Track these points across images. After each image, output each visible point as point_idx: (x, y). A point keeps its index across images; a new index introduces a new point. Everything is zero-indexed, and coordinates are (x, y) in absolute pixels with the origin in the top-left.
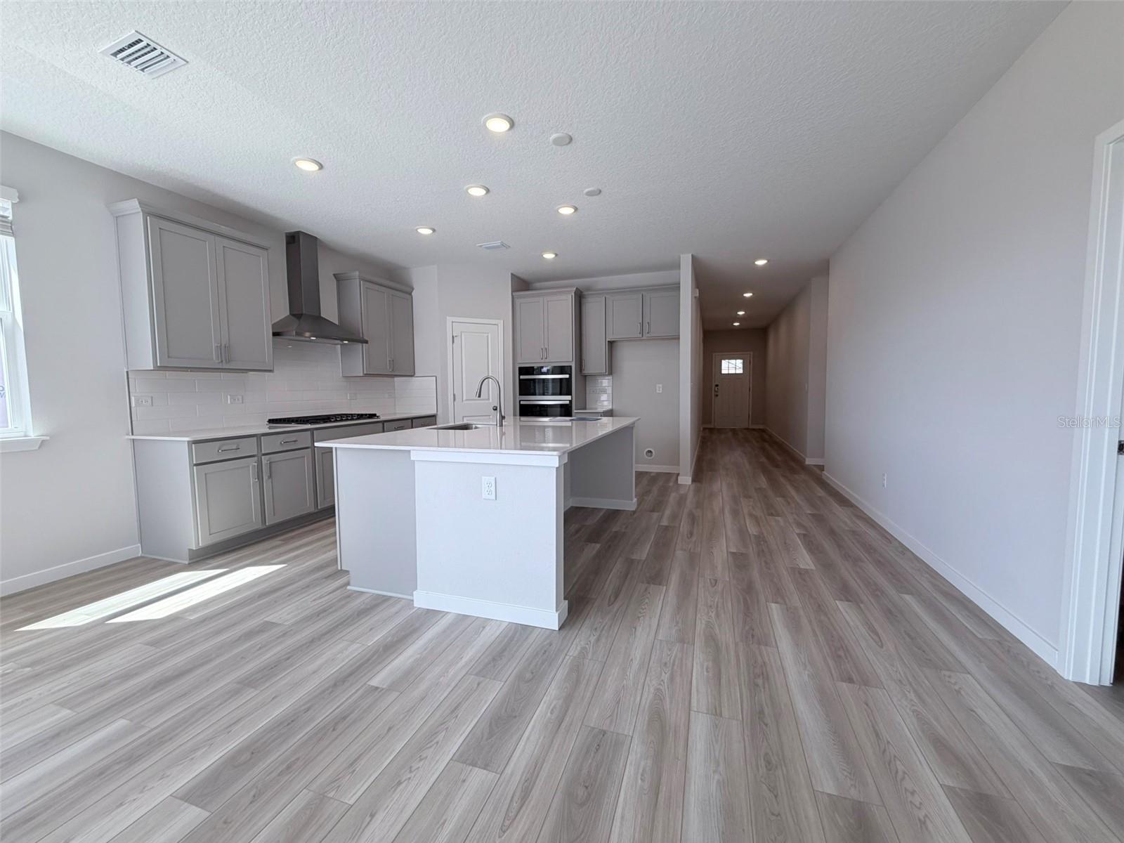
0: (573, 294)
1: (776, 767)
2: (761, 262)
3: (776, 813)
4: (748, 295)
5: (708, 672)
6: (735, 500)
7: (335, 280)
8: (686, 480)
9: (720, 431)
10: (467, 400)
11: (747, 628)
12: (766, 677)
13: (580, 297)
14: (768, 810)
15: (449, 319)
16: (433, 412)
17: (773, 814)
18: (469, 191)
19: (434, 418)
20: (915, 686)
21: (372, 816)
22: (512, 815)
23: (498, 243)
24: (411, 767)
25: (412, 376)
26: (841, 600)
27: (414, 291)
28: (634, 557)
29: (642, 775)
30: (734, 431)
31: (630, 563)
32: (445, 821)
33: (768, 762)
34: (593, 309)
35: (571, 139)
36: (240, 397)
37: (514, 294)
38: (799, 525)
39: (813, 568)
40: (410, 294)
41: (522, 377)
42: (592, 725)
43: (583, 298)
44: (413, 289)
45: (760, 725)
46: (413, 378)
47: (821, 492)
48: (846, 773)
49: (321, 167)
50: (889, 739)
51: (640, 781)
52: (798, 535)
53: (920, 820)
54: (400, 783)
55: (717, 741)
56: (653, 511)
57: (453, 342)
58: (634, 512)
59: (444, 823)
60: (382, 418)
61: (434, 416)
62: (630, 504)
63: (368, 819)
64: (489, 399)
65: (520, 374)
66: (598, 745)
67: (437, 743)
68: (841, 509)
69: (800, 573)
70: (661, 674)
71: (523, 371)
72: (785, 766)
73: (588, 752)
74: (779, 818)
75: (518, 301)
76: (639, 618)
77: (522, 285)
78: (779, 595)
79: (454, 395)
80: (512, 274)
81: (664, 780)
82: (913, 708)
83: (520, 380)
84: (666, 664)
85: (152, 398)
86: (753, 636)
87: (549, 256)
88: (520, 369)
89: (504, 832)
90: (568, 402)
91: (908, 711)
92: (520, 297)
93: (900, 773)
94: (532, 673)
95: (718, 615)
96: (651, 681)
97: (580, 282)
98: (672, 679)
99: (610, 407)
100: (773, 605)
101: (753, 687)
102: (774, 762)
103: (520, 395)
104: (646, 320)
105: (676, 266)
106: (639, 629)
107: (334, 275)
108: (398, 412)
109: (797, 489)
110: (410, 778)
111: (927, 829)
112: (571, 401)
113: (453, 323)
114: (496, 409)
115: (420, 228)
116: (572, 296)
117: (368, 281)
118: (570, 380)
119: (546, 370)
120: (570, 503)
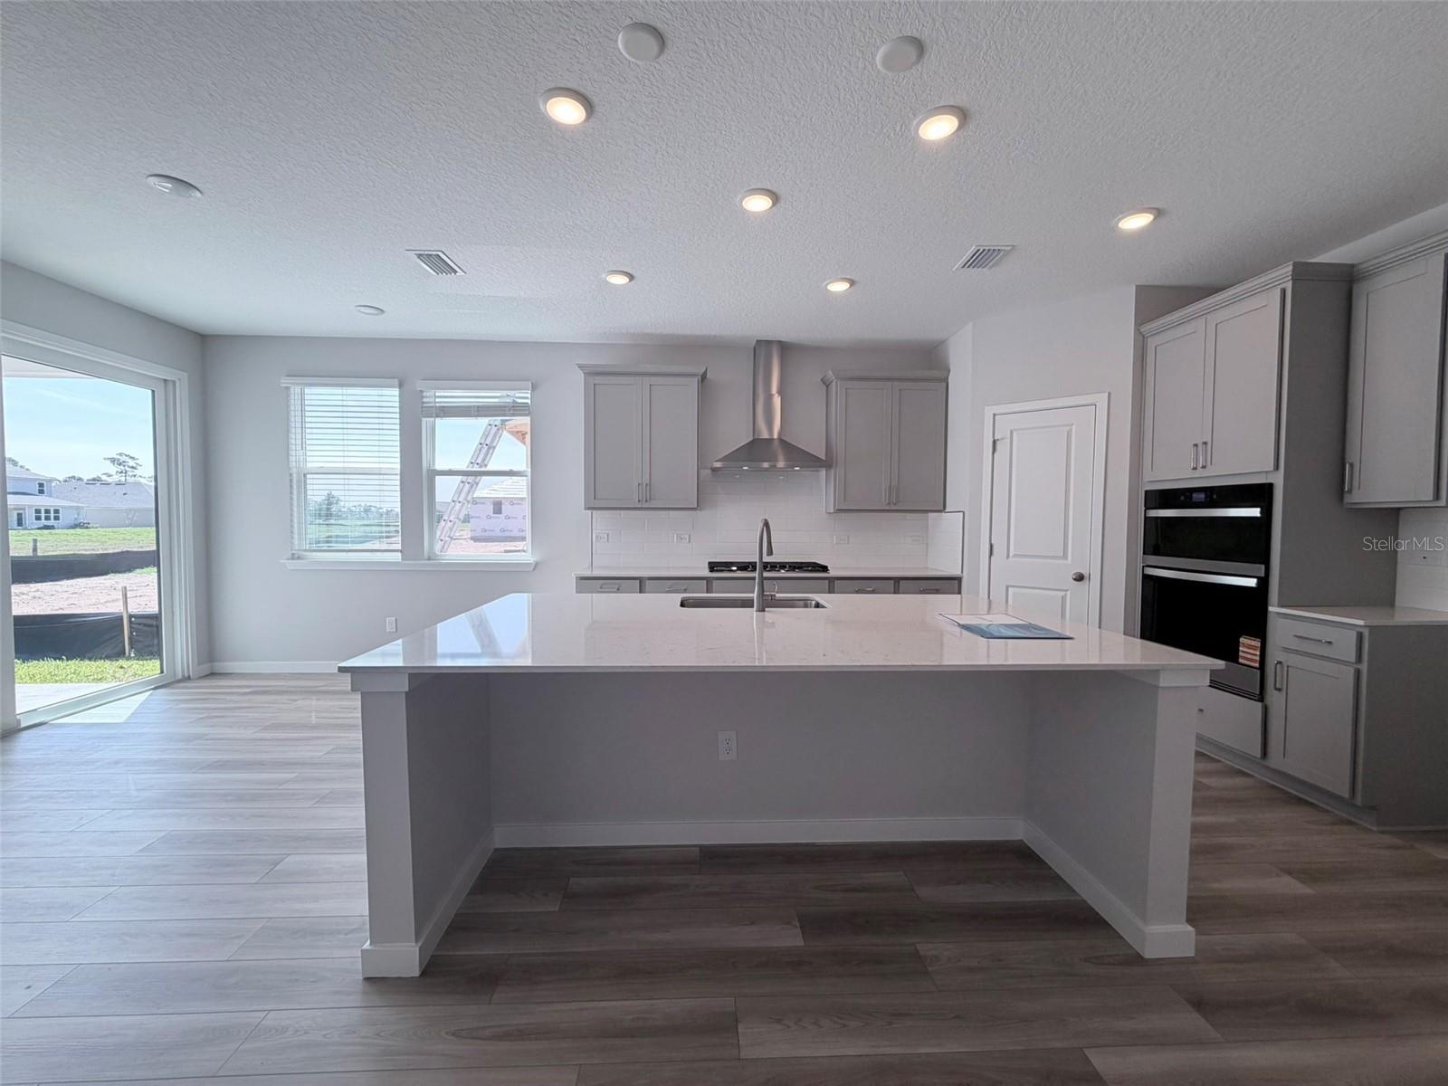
0: (1289, 286)
7: (823, 387)
10: (1015, 556)
15: (989, 412)
16: (957, 572)
19: (957, 582)
25: (941, 511)
27: (951, 373)
37: (1145, 328)
40: (945, 380)
41: (1154, 513)
43: (1362, 281)
46: (942, 514)
56: (1195, 1005)
57: (994, 451)
60: (832, 573)
61: (959, 580)
64: (1065, 556)
65: (1149, 506)
71: (1157, 498)
79: (991, 546)
80: (1137, 286)
83: (1146, 518)
87: (1136, 222)
88: (1149, 493)
90: (1258, 583)
103: (1145, 553)
107: (821, 379)
108: (930, 566)
112: (1264, 582)
113: (997, 417)
114: (1080, 578)
115: (827, 284)
116: (1284, 292)
117: (852, 379)
118: (1266, 521)
119: (1202, 496)
120: (1016, 829)
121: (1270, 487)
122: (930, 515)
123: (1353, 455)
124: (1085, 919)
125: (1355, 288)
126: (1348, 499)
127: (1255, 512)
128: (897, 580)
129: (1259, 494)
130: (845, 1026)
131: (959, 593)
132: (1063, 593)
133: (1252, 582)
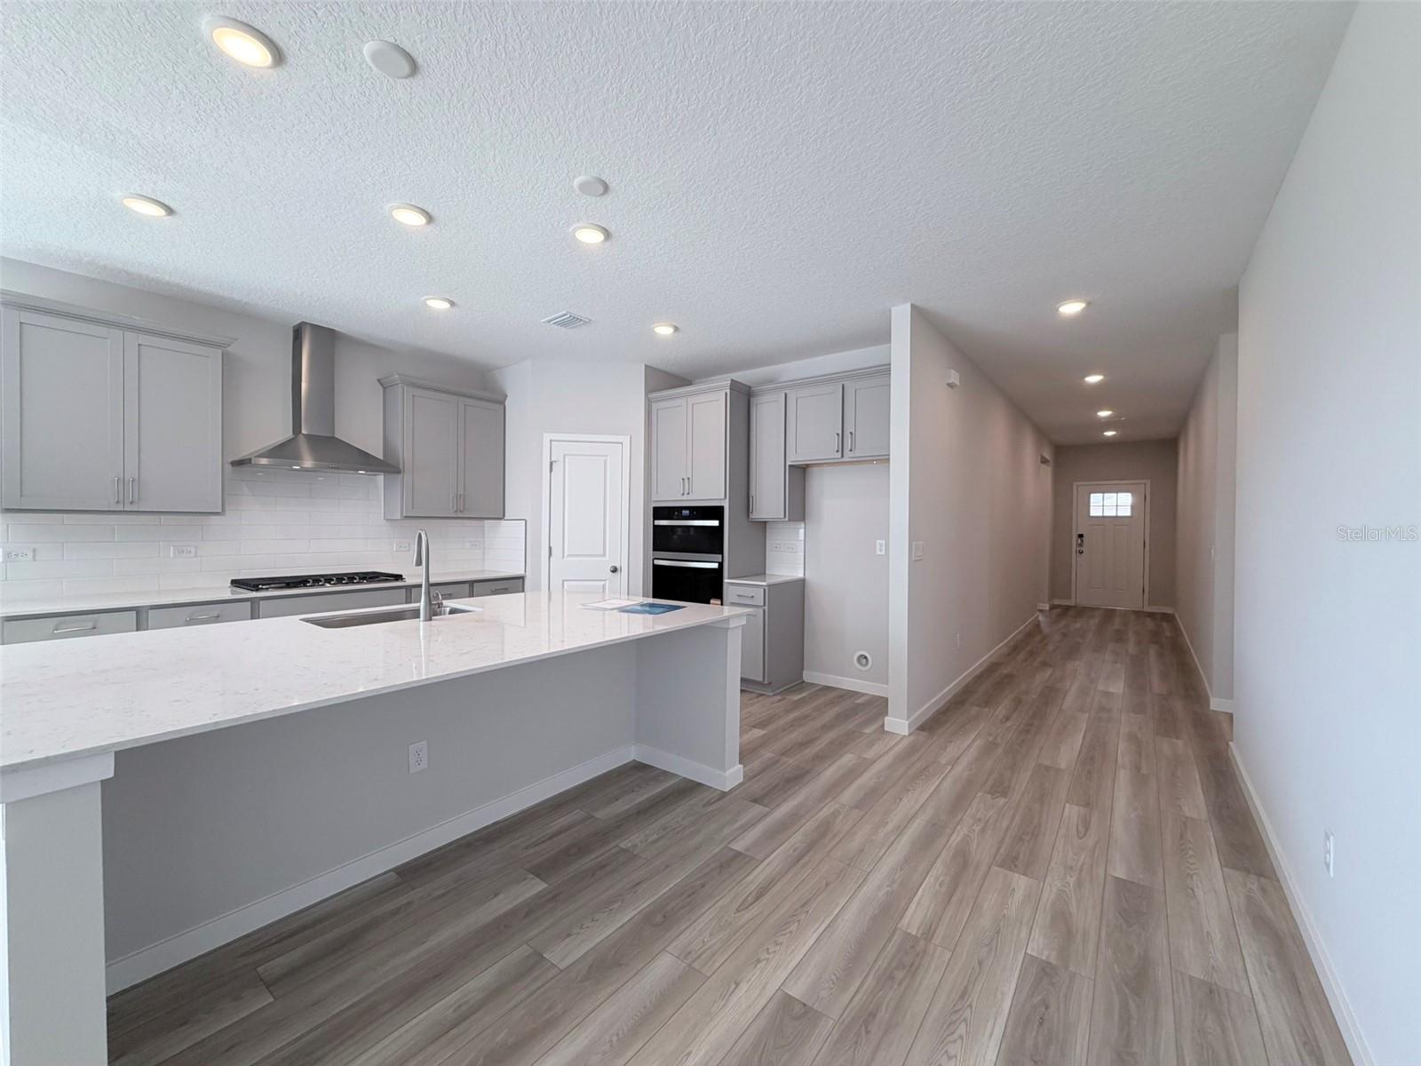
0: (728, 391)
4: (1094, 379)
7: (381, 388)
8: (899, 724)
9: (1081, 611)
10: (569, 556)
13: (743, 401)
15: (547, 437)
16: (521, 572)
18: (394, 214)
19: (521, 580)
25: (500, 519)
27: (508, 399)
30: (1109, 614)
31: (528, 967)
34: (767, 415)
37: (651, 396)
40: (502, 403)
41: (658, 523)
43: (753, 396)
44: (506, 397)
46: (502, 521)
47: (1196, 804)
56: (755, 801)
57: (551, 470)
58: (723, 795)
60: (408, 582)
61: (522, 578)
62: (731, 775)
64: (604, 555)
65: (655, 518)
71: (659, 513)
75: (655, 406)
79: (550, 548)
80: (646, 366)
83: (655, 527)
85: (34, 550)
87: (664, 331)
88: (655, 509)
92: (661, 399)
97: (743, 376)
99: (801, 575)
103: (654, 550)
104: (849, 428)
105: (883, 333)
107: (379, 380)
108: (486, 568)
112: (721, 565)
113: (553, 443)
114: (615, 570)
115: (427, 299)
116: (726, 394)
117: (419, 387)
118: (720, 528)
119: (687, 512)
120: (631, 754)
121: (722, 508)
122: (486, 521)
123: (752, 493)
124: (690, 788)
125: (752, 399)
126: (751, 516)
127: (715, 523)
128: (472, 583)
129: (716, 512)
130: (611, 910)
131: (523, 591)
132: (603, 583)
133: (715, 566)
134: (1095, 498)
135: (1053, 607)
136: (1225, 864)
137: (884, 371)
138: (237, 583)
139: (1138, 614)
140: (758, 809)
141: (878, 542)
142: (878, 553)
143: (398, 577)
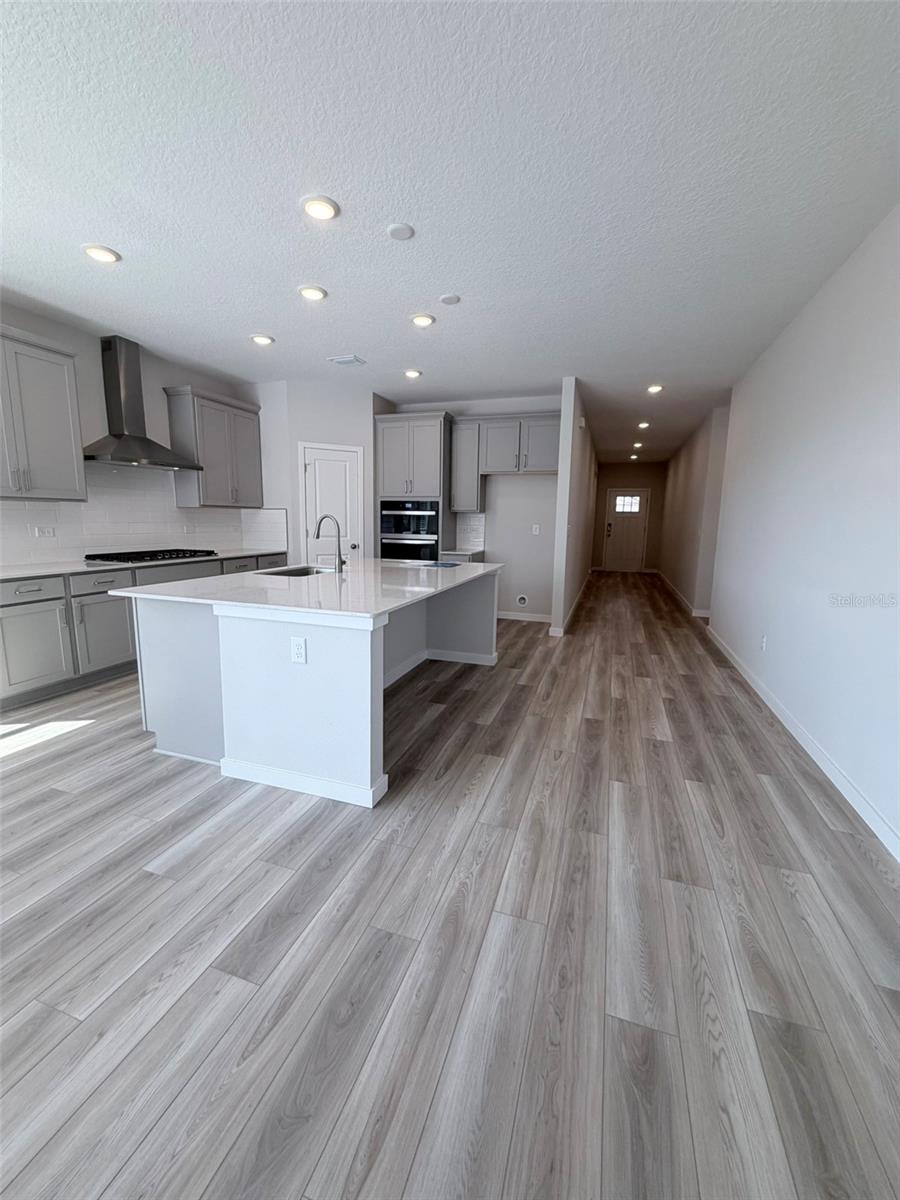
0: (442, 420)
1: (571, 984)
2: (654, 389)
3: (556, 1042)
4: (644, 425)
5: (524, 863)
6: (606, 657)
7: (165, 396)
8: (557, 631)
9: (609, 574)
11: (580, 811)
12: (586, 871)
13: (450, 424)
14: (547, 1038)
15: (301, 445)
16: (282, 549)
17: (552, 1044)
18: (303, 293)
19: (284, 556)
20: (748, 888)
21: (101, 1035)
22: (259, 1037)
23: (350, 357)
24: (162, 975)
25: (259, 508)
26: (692, 779)
27: (261, 410)
28: (480, 722)
29: (419, 991)
30: (624, 575)
31: (473, 728)
32: (182, 1043)
33: (563, 978)
34: (465, 437)
35: (413, 233)
36: (51, 531)
37: (377, 417)
38: (668, 688)
39: (671, 740)
40: (257, 414)
41: (384, 512)
42: (379, 927)
43: (456, 423)
44: (260, 408)
45: (566, 930)
46: (261, 510)
47: (700, 650)
48: (646, 993)
49: (119, 258)
50: (704, 953)
51: (414, 997)
52: (664, 700)
53: (714, 1054)
54: (144, 994)
55: (512, 950)
56: (513, 667)
57: (305, 471)
58: (493, 668)
59: (179, 1047)
60: (221, 556)
61: (284, 554)
62: (490, 658)
63: (96, 1038)
64: (346, 536)
65: (383, 508)
66: (380, 952)
67: (200, 944)
68: (717, 672)
69: (655, 746)
70: (472, 864)
71: (385, 505)
72: (581, 983)
73: (366, 959)
74: (558, 1048)
75: (379, 424)
76: (465, 795)
77: (386, 406)
78: (625, 771)
79: (307, 531)
80: (374, 394)
81: (441, 998)
82: (740, 914)
83: (382, 516)
84: (481, 852)
86: (584, 822)
87: (412, 374)
88: (382, 502)
89: (245, 1059)
90: (433, 542)
91: (733, 918)
92: (382, 421)
93: (706, 994)
94: (330, 860)
95: (552, 795)
96: (459, 872)
97: (451, 406)
98: (482, 872)
99: (481, 549)
100: (616, 785)
101: (570, 882)
102: (569, 976)
103: (382, 532)
104: (524, 452)
105: (557, 390)
106: (462, 809)
107: (164, 389)
108: (244, 547)
109: (675, 645)
110: (157, 988)
111: (719, 1066)
112: (437, 541)
113: (307, 449)
114: (354, 547)
115: (256, 336)
117: (208, 399)
118: (436, 517)
119: (409, 505)
121: (438, 503)
124: (470, 669)
126: (452, 508)
127: (433, 513)
129: (434, 506)
134: (620, 500)
135: (593, 572)
136: (717, 666)
137: (556, 415)
138: (89, 557)
139: (640, 574)
140: (515, 671)
141: (534, 526)
142: (534, 533)
143: (210, 553)
